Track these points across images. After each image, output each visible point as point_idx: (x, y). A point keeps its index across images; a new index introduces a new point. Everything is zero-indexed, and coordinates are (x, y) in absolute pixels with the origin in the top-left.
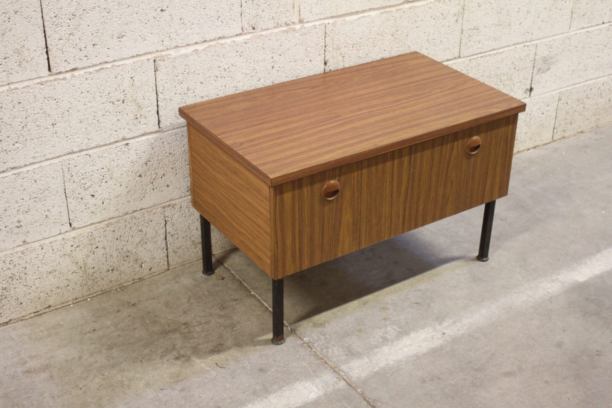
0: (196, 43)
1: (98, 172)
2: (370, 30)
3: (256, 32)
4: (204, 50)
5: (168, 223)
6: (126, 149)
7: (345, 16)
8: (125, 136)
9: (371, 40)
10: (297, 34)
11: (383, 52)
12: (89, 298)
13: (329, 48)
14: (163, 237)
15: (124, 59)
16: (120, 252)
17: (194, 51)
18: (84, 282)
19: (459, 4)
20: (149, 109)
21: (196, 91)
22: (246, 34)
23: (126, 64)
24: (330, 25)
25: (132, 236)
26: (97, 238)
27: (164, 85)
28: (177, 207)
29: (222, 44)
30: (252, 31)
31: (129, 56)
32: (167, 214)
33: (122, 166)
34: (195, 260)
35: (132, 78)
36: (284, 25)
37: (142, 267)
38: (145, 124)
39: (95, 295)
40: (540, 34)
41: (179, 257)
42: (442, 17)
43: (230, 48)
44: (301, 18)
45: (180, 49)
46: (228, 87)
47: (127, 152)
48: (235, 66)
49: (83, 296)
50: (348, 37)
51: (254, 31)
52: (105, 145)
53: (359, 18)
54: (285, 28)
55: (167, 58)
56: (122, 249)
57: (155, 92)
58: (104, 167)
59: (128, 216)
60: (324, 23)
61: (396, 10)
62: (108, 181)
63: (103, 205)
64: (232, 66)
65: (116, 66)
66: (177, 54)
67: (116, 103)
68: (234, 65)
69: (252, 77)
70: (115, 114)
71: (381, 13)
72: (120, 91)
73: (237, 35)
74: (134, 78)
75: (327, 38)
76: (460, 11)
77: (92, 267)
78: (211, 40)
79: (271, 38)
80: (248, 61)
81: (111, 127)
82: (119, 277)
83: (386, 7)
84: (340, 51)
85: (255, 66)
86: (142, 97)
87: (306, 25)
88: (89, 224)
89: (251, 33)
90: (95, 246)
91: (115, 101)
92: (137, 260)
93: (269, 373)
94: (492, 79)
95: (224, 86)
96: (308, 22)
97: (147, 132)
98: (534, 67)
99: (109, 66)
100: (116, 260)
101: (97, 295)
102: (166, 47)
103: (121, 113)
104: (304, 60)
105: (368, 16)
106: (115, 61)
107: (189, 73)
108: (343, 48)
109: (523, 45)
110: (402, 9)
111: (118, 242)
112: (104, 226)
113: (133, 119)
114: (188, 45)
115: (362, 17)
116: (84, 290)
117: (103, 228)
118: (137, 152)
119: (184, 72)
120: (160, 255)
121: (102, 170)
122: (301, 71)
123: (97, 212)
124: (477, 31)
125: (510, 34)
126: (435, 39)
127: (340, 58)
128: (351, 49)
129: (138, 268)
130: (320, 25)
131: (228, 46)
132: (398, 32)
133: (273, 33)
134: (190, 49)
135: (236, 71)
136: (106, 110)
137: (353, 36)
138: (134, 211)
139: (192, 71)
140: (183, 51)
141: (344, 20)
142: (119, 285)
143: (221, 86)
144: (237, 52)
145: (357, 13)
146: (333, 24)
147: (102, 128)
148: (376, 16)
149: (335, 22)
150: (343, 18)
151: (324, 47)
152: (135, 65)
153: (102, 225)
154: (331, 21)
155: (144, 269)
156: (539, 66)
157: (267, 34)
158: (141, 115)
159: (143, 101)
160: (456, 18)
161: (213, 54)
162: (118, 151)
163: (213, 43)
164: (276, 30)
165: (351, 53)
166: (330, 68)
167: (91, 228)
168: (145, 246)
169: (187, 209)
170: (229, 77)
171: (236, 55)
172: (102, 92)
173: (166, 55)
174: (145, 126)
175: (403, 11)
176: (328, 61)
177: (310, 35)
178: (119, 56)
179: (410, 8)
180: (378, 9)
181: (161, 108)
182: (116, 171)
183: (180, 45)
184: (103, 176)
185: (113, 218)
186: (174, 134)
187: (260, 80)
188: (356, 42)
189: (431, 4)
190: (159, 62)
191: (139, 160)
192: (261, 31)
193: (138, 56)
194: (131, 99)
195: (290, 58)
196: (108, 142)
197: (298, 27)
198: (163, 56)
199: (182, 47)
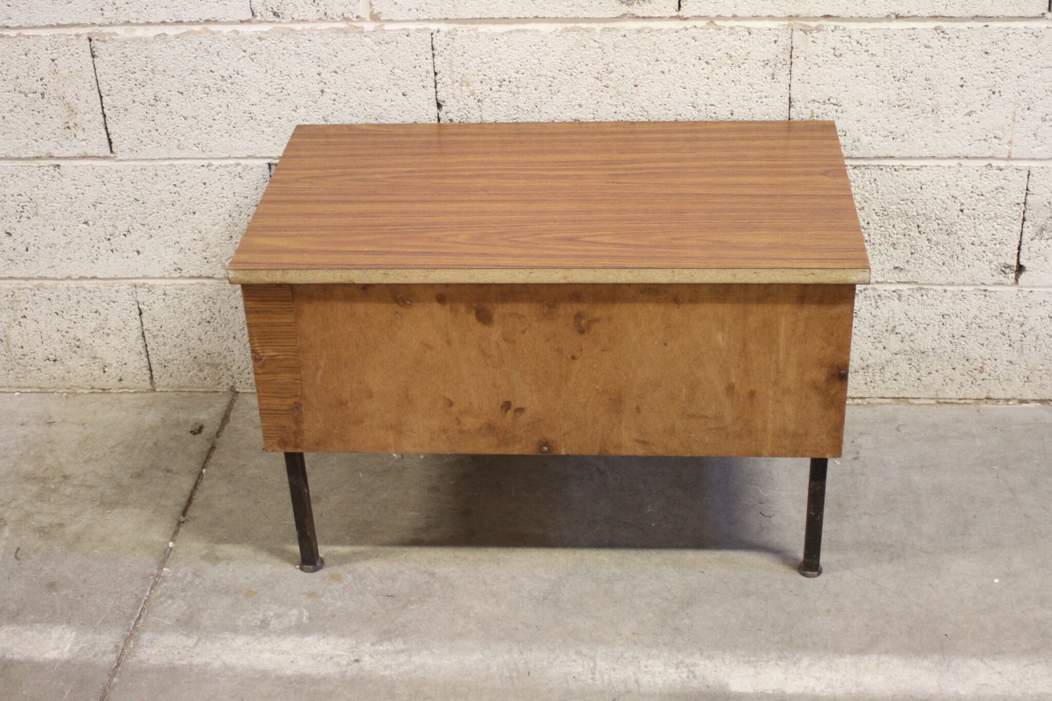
0: (163, 22)
1: (12, 199)
2: (539, 59)
3: (280, 22)
4: (177, 37)
5: (144, 314)
6: (56, 174)
7: (480, 23)
8: (51, 151)
9: (543, 79)
10: (367, 40)
11: (577, 107)
12: (18, 392)
13: (444, 78)
14: (138, 333)
15: (35, 27)
16: (63, 336)
17: (159, 35)
18: (9, 366)
19: (775, 42)
20: (88, 117)
21: (170, 103)
22: (260, 22)
23: (41, 36)
24: (442, 34)
25: (83, 317)
26: (22, 303)
27: (111, 83)
28: (159, 292)
29: (213, 33)
30: (271, 17)
31: (44, 24)
32: (140, 300)
33: (52, 199)
34: (201, 390)
35: (53, 60)
36: (338, 19)
37: (105, 372)
38: (85, 140)
39: (29, 390)
40: (1039, 148)
41: (171, 376)
42: (730, 62)
43: (229, 42)
44: (375, 12)
45: (135, 27)
46: (232, 110)
47: (59, 179)
48: (242, 76)
49: (9, 386)
50: (487, 65)
51: (277, 20)
52: (19, 159)
53: (511, 32)
54: (343, 25)
55: (110, 38)
56: (67, 332)
57: (96, 90)
58: (23, 193)
59: (72, 284)
60: (429, 29)
61: (603, 30)
62: (31, 217)
63: (26, 253)
64: (238, 74)
65: (24, 36)
66: (128, 36)
67: (31, 95)
68: (240, 73)
69: (279, 101)
70: (31, 112)
71: (567, 30)
72: (35, 78)
73: (242, 22)
74: (56, 62)
75: (438, 59)
76: (781, 57)
77: (19, 346)
78: (190, 23)
79: (312, 38)
80: (269, 72)
81: (27, 132)
82: (67, 375)
83: (576, 20)
84: (471, 88)
85: (284, 82)
86: (73, 94)
87: (387, 27)
88: (7, 276)
89: (270, 22)
90: (19, 314)
91: (27, 91)
92: (95, 358)
93: (54, 594)
94: (892, 222)
95: (224, 107)
96: (391, 21)
97: (89, 155)
98: (1024, 220)
99: (13, 33)
100: (58, 347)
101: (32, 392)
102: (110, 20)
103: (41, 114)
104: (389, 91)
105: (532, 31)
106: (20, 27)
107: (153, 70)
108: (478, 83)
109: (986, 162)
110: (617, 30)
111: (57, 319)
112: (31, 287)
113: (63, 127)
114: (148, 23)
115: (518, 31)
116: (10, 376)
117: (31, 289)
118: (76, 182)
119: (145, 68)
120: (137, 363)
121: (20, 197)
122: (385, 110)
123: (18, 262)
124: (836, 107)
125: (938, 132)
126: (713, 105)
127: (472, 102)
128: (495, 88)
129: (98, 372)
130: (418, 30)
131: (226, 39)
132: (612, 75)
133: (317, 30)
134: (153, 31)
135: (245, 84)
136: (15, 103)
137: (499, 64)
138: (81, 278)
139: (160, 68)
140: (140, 32)
141: (475, 30)
142: (68, 388)
143: (220, 107)
144: (245, 51)
145: (505, 20)
146: (449, 33)
147: (12, 131)
148: (551, 33)
149: (455, 29)
150: (475, 26)
151: (433, 74)
152: (56, 39)
153: (29, 284)
154: (444, 27)
155: (108, 375)
156: (1040, 221)
157: (303, 29)
158: (76, 125)
159: (77, 101)
160: (769, 69)
161: (196, 46)
162: (44, 174)
163: (197, 28)
164: (323, 26)
165: (497, 95)
166: (450, 116)
167: (10, 284)
168: (107, 339)
169: (176, 300)
170: (232, 93)
171: (244, 57)
172: (6, 72)
173: (110, 34)
174: (84, 143)
175: (623, 34)
176: (443, 102)
177: (397, 47)
178: (29, 21)
179: (639, 31)
180: (556, 20)
181: (110, 120)
182: (43, 204)
183: (134, 21)
184: (23, 208)
185: (45, 278)
186: (139, 168)
187: (298, 111)
188: (506, 77)
189: (694, 30)
190: (96, 42)
191: (81, 196)
192: (291, 22)
193: (59, 26)
194: (55, 95)
195: (359, 81)
196: (24, 156)
197: (369, 26)
198: (104, 35)
199: (138, 24)
